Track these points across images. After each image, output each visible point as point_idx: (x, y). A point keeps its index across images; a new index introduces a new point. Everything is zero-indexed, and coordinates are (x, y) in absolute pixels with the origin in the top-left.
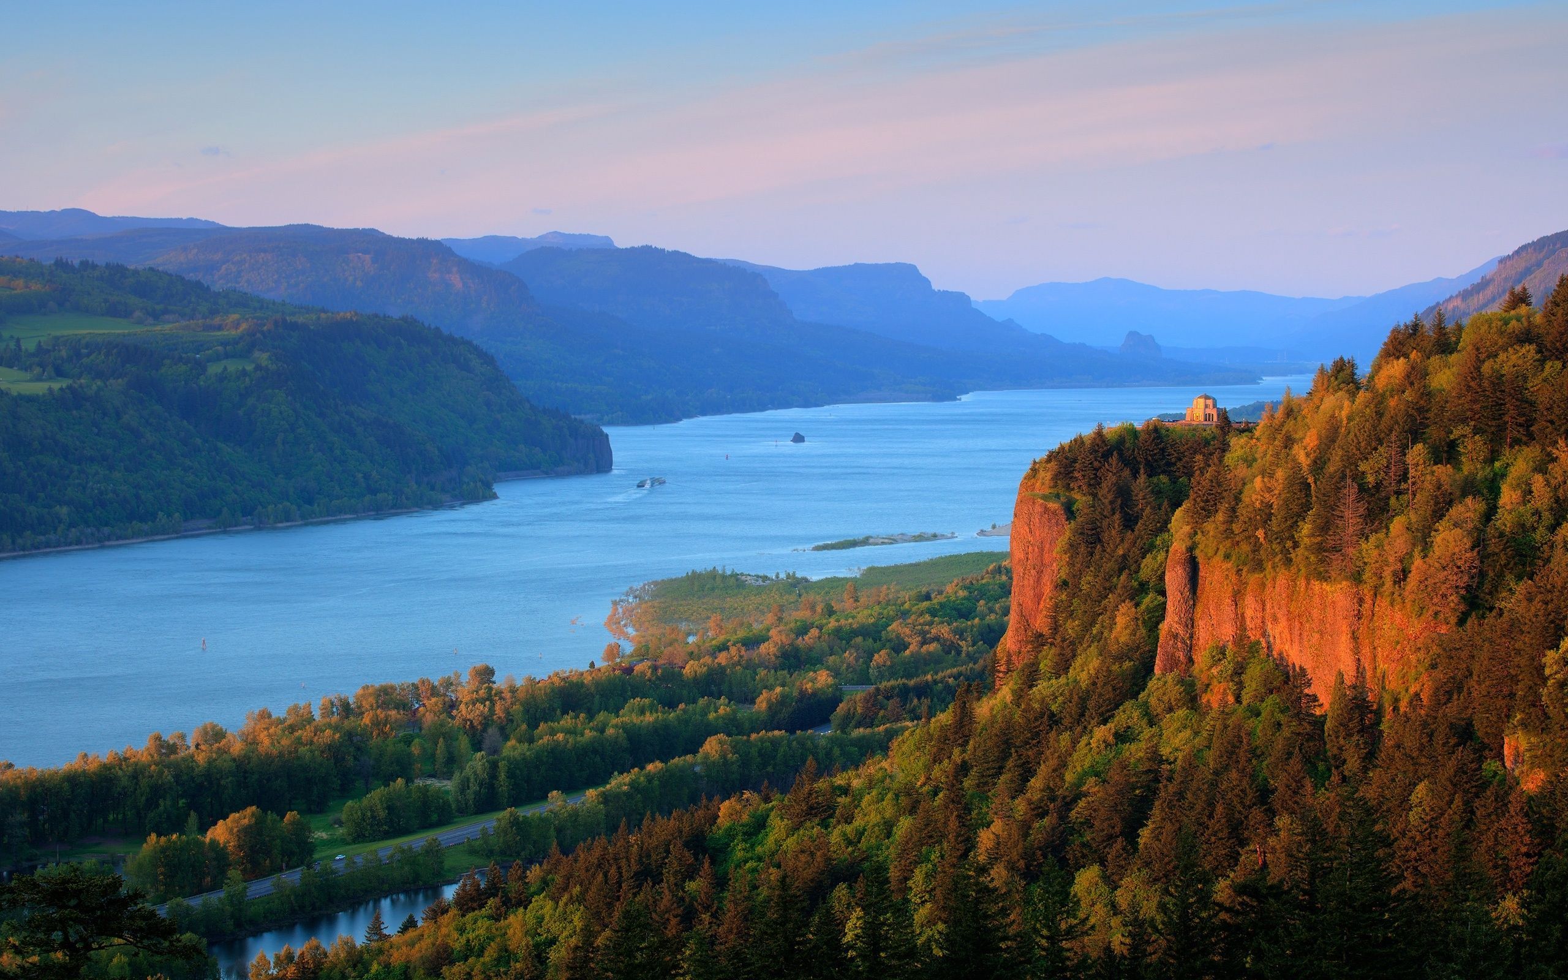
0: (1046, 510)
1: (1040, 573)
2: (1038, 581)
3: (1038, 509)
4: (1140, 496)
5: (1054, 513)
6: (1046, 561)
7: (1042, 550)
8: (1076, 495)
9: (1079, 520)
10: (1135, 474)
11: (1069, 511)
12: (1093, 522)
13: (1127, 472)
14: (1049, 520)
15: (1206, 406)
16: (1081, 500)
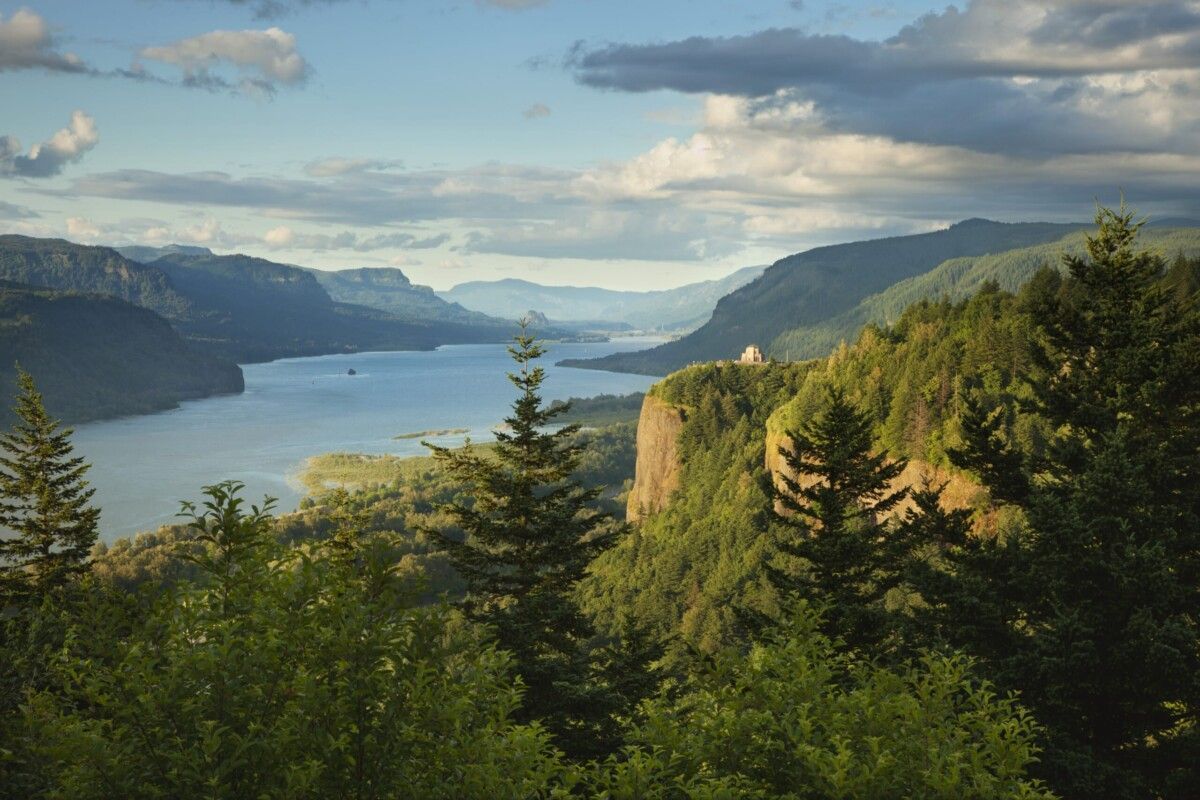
0: (669, 415)
1: (665, 454)
2: (664, 458)
3: (664, 414)
4: (727, 408)
5: (674, 417)
6: (669, 447)
7: (666, 440)
8: (685, 407)
9: (689, 422)
10: (723, 394)
11: (684, 416)
12: (697, 423)
13: (717, 393)
14: (671, 421)
15: (755, 352)
16: (689, 410)
